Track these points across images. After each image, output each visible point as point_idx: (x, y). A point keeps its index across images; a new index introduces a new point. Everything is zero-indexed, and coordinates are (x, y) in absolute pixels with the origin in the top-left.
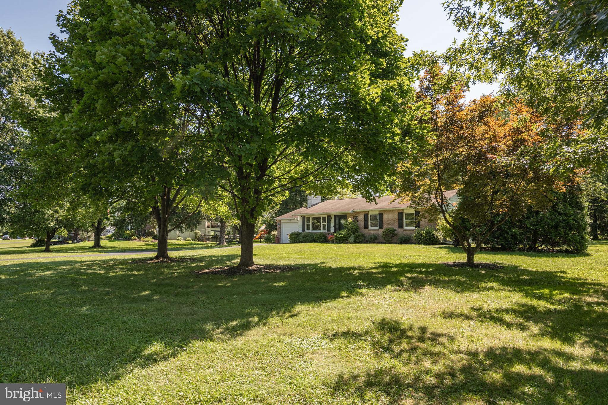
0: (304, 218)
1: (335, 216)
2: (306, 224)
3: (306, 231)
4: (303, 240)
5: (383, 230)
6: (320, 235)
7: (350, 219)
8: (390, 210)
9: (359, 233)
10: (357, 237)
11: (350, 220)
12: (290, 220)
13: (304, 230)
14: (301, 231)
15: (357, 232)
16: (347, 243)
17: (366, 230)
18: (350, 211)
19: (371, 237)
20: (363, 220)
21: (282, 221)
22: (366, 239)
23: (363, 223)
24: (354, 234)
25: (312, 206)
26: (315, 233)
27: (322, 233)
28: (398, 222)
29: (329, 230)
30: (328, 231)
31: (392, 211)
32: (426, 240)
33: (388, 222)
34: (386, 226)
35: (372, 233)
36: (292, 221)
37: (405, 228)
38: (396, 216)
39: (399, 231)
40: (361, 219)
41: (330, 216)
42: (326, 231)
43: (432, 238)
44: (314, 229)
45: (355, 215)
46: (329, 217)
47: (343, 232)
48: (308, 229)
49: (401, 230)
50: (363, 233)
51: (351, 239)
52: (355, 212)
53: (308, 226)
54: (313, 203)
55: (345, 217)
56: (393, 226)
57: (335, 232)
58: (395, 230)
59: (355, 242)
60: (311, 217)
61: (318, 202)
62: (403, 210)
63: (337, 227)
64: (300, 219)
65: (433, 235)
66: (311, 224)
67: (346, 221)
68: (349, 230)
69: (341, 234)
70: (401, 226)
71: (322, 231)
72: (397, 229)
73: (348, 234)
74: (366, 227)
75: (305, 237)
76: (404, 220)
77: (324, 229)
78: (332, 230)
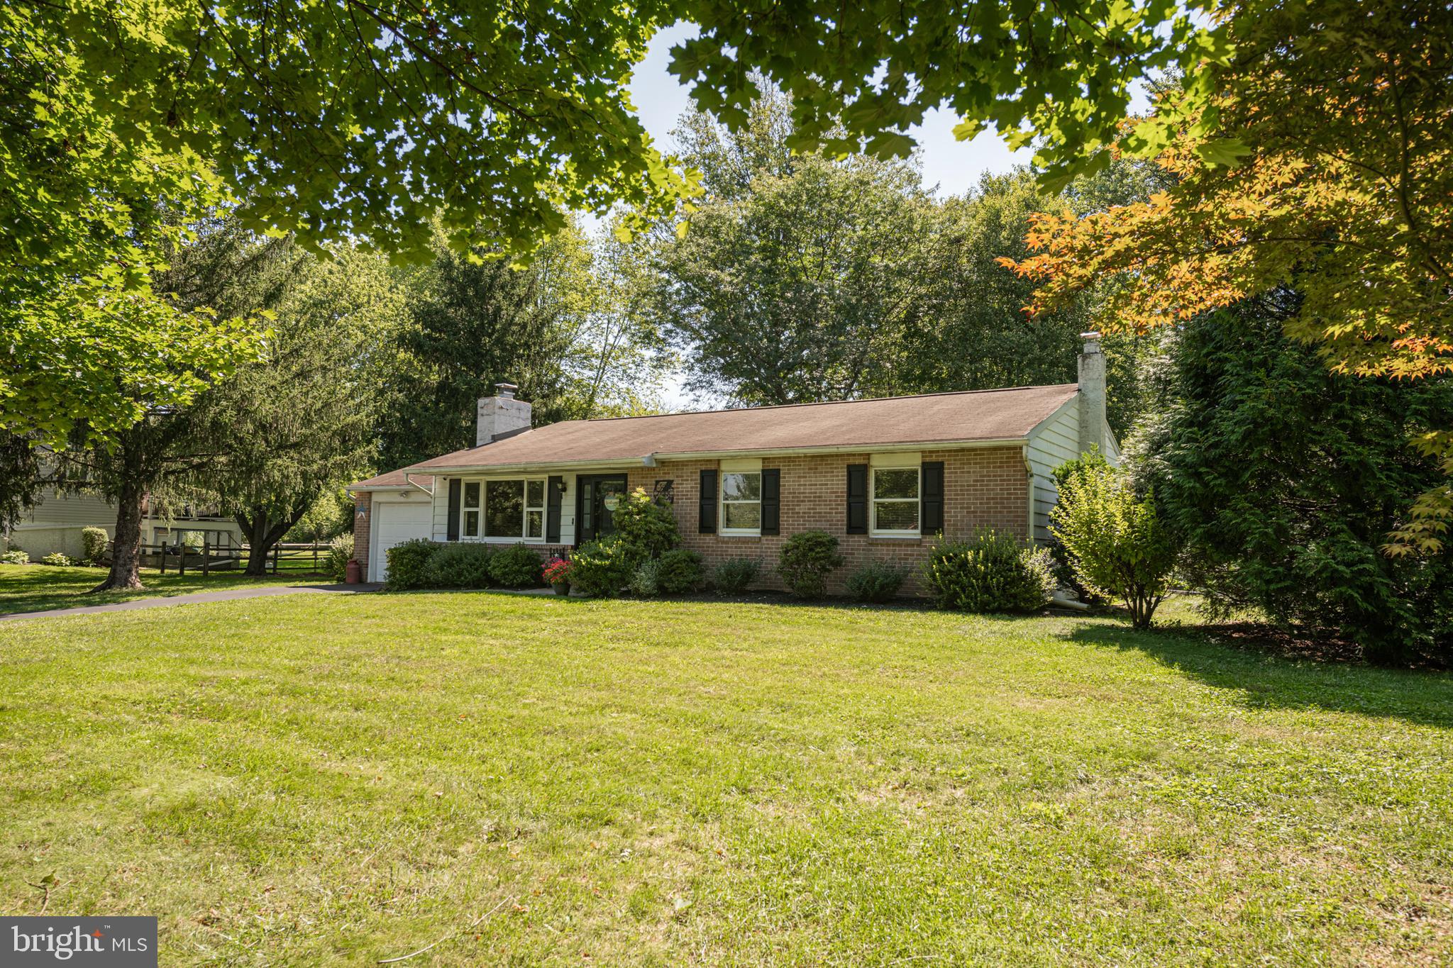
0: (454, 484)
1: (581, 480)
2: (463, 510)
3: (463, 538)
4: (440, 575)
5: (784, 540)
6: (515, 557)
7: (641, 490)
8: (813, 457)
9: (679, 553)
10: (669, 570)
11: (640, 495)
12: (406, 493)
13: (452, 534)
14: (442, 538)
15: (671, 545)
16: (626, 595)
17: (709, 539)
18: (642, 459)
19: (729, 573)
20: (696, 496)
21: (375, 498)
22: (710, 576)
23: (696, 512)
24: (656, 556)
25: (495, 439)
26: (494, 548)
27: (521, 547)
28: (843, 509)
29: (554, 535)
30: (549, 539)
31: (819, 461)
32: (987, 589)
33: (802, 508)
34: (793, 524)
35: (733, 551)
36: (413, 498)
37: (875, 533)
38: (838, 482)
39: (851, 545)
40: (688, 490)
41: (559, 479)
42: (541, 541)
43: (1013, 582)
44: (491, 531)
45: (662, 475)
46: (557, 483)
47: (611, 548)
48: (472, 530)
49: (857, 539)
50: (696, 554)
51: (644, 578)
52: (663, 463)
53: (472, 517)
54: (499, 430)
55: (620, 480)
56: (824, 525)
57: (576, 548)
58: (834, 542)
59: (663, 593)
60: (483, 481)
61: (522, 425)
62: (868, 456)
63: (587, 525)
64: (438, 489)
65: (1020, 567)
66: (481, 510)
67: (626, 500)
68: (637, 537)
69: (602, 556)
70: (857, 525)
71: (525, 539)
72: (840, 533)
73: (631, 555)
74: (707, 524)
75: (450, 563)
76: (872, 499)
77: (534, 532)
78: (567, 536)
